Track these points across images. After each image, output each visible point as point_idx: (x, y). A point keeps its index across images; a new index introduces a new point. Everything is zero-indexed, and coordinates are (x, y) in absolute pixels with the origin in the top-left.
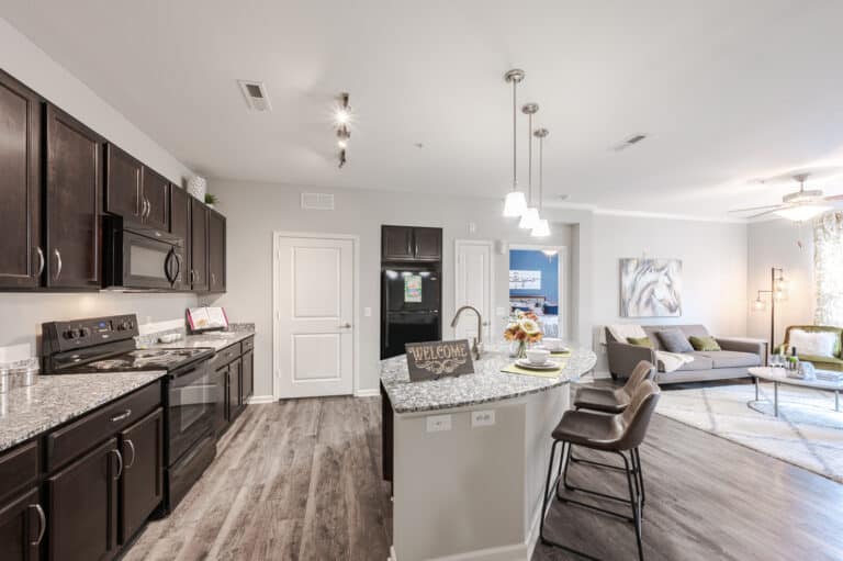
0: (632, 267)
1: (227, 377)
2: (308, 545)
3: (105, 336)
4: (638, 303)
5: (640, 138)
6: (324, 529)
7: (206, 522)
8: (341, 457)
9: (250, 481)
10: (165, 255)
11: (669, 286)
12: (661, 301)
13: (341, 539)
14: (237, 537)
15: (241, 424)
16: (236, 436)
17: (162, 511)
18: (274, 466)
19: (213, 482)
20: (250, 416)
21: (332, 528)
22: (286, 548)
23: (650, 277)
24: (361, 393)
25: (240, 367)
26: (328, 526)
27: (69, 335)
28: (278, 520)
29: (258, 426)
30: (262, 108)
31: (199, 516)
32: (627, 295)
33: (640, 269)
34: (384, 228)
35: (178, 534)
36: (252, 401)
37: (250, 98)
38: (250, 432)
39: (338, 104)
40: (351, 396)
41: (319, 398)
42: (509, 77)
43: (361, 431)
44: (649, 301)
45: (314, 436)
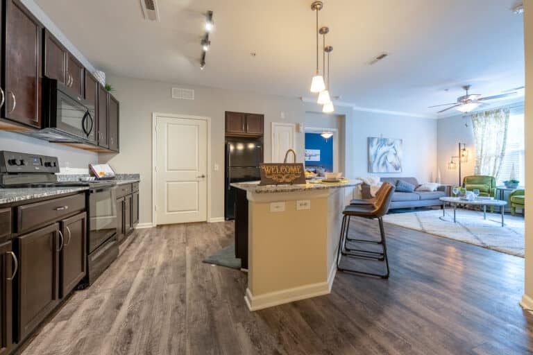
0: (375, 142)
1: (123, 203)
2: (191, 295)
3: (37, 168)
4: (378, 164)
5: (384, 56)
6: (200, 287)
7: (117, 289)
8: (205, 251)
9: (145, 266)
10: (82, 114)
11: (395, 154)
12: (391, 163)
13: (212, 290)
14: (142, 294)
15: (131, 239)
16: (129, 245)
17: (84, 283)
18: (160, 258)
19: (119, 269)
20: (137, 236)
21: (205, 286)
22: (177, 297)
23: (385, 149)
24: (212, 220)
25: (131, 200)
26: (203, 285)
27: (13, 162)
28: (168, 284)
29: (144, 239)
30: (153, 18)
31: (112, 285)
32: (372, 159)
33: (379, 144)
34: (227, 113)
35: (98, 296)
36: (139, 226)
37: (145, 10)
38: (139, 243)
39: (205, 19)
40: (206, 222)
41: (184, 224)
42: (313, 7)
43: (215, 238)
44: (384, 164)
45: (184, 243)
